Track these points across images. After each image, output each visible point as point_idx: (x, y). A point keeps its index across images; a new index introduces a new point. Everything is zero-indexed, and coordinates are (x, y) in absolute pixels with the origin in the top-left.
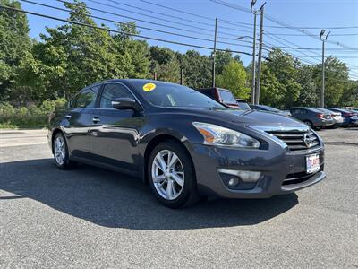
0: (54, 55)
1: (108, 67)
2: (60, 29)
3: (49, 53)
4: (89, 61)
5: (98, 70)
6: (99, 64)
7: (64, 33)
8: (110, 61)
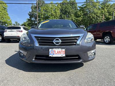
0: (79, 14)
1: (97, 15)
2: (82, 6)
3: (78, 14)
4: (90, 15)
5: (92, 17)
6: (93, 15)
7: (83, 7)
8: (98, 13)
